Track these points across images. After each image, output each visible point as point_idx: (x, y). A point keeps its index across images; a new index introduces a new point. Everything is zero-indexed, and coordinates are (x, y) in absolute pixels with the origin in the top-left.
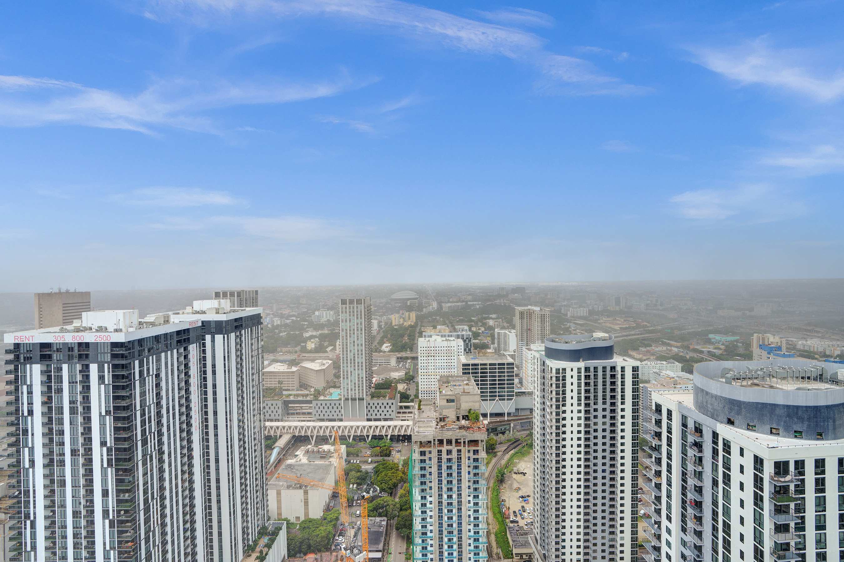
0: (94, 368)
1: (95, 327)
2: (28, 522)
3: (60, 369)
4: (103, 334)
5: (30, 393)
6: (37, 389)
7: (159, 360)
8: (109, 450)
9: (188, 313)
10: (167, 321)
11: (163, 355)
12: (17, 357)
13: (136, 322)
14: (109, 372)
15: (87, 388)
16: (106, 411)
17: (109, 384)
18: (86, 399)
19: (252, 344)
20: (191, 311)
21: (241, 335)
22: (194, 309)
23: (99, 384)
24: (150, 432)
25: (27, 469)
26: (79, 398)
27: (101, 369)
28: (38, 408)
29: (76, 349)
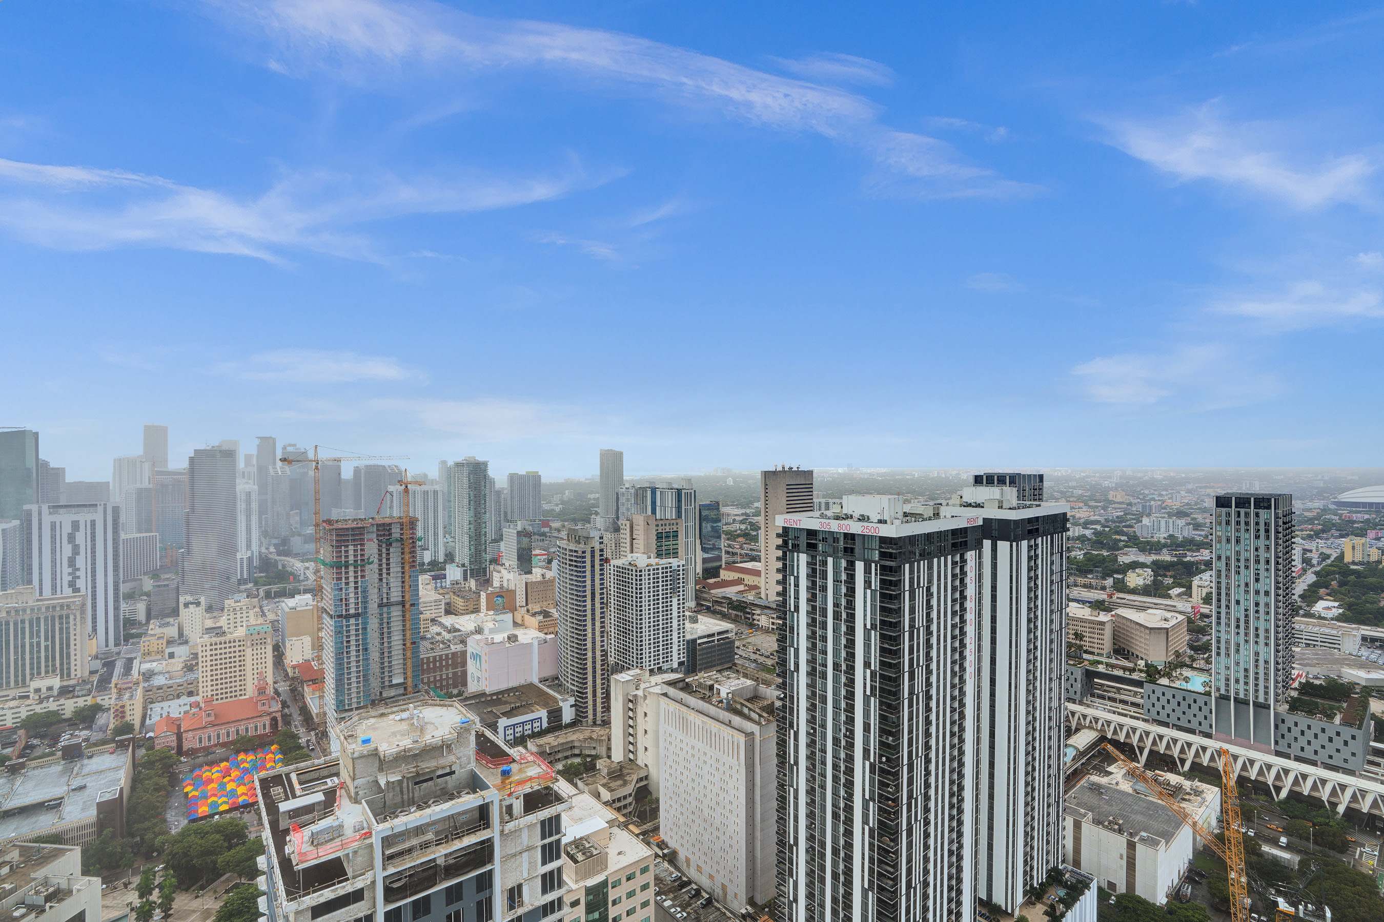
0: (860, 566)
1: (856, 515)
2: (792, 732)
3: (825, 563)
4: (866, 524)
5: (797, 585)
6: (803, 583)
7: (930, 568)
8: (873, 674)
9: (954, 505)
10: (937, 515)
11: (935, 560)
12: (785, 543)
13: (900, 515)
14: (876, 574)
15: (851, 591)
16: (872, 624)
17: (876, 590)
18: (851, 605)
19: (1052, 563)
20: (958, 502)
21: (1036, 545)
22: (964, 499)
23: (865, 588)
24: (918, 665)
25: (793, 672)
26: (843, 602)
27: (867, 571)
28: (803, 607)
29: (842, 539)
